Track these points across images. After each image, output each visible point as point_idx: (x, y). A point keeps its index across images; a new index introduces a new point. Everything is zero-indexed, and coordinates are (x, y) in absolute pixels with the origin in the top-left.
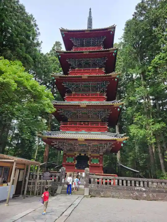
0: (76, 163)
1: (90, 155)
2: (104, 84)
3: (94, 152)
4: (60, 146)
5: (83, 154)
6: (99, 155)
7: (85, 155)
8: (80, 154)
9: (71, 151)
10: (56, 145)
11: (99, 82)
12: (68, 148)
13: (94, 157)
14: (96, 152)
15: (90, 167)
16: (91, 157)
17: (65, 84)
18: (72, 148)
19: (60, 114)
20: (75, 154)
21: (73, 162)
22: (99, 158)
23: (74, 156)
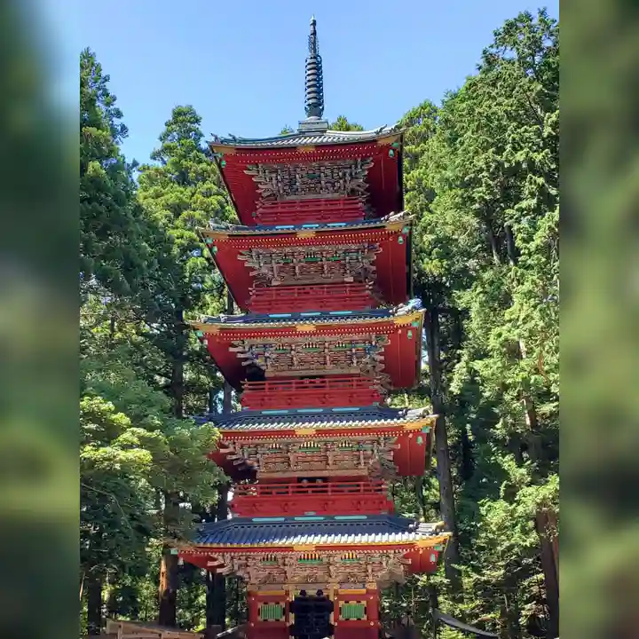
0: (292, 621)
1: (336, 593)
2: (370, 343)
3: (347, 581)
4: (236, 568)
5: (312, 592)
6: (364, 591)
7: (320, 592)
8: (303, 593)
9: (274, 582)
10: (222, 566)
11: (356, 337)
12: (263, 574)
13: (347, 599)
14: (354, 582)
17: (240, 349)
18: (275, 572)
19: (229, 457)
20: (287, 593)
21: (283, 619)
22: (364, 603)
23: (283, 598)
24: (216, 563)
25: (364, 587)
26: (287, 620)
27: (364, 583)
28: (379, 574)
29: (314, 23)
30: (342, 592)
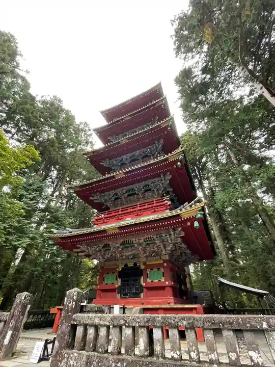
0: (119, 283)
1: (145, 264)
3: (151, 255)
5: (130, 265)
6: (161, 261)
7: (135, 264)
8: (126, 265)
13: (152, 267)
14: (155, 256)
15: (144, 290)
16: (147, 267)
20: (118, 266)
21: (116, 282)
22: (162, 269)
30: (147, 263)
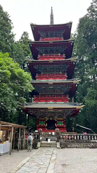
2: (65, 66)
3: (59, 117)
4: (34, 113)
5: (51, 119)
11: (61, 65)
12: (40, 115)
17: (36, 67)
20: (46, 119)
21: (45, 125)
22: (63, 121)
23: (44, 120)
24: (30, 112)
25: (63, 118)
26: (46, 125)
27: (63, 117)
28: (66, 115)
29: (52, 8)
30: (58, 119)
